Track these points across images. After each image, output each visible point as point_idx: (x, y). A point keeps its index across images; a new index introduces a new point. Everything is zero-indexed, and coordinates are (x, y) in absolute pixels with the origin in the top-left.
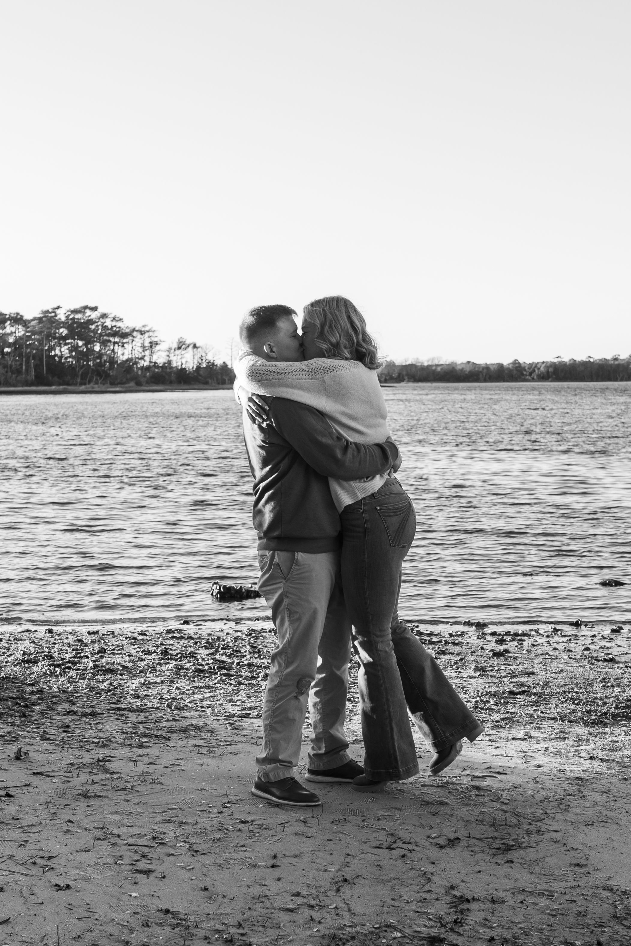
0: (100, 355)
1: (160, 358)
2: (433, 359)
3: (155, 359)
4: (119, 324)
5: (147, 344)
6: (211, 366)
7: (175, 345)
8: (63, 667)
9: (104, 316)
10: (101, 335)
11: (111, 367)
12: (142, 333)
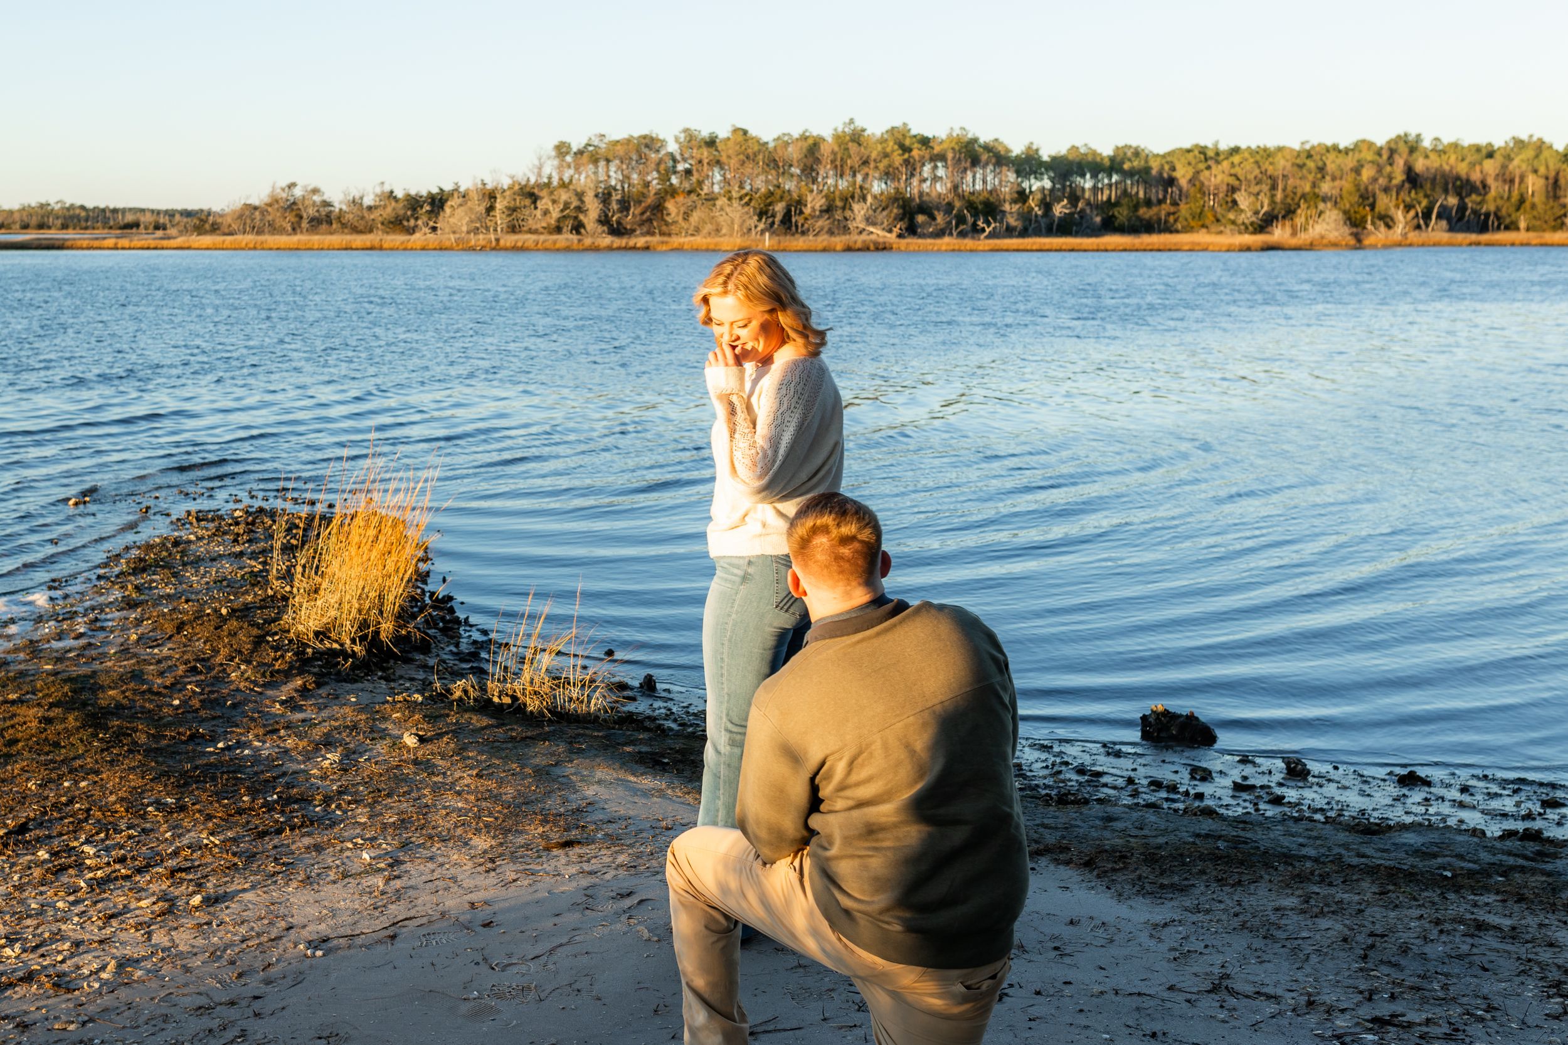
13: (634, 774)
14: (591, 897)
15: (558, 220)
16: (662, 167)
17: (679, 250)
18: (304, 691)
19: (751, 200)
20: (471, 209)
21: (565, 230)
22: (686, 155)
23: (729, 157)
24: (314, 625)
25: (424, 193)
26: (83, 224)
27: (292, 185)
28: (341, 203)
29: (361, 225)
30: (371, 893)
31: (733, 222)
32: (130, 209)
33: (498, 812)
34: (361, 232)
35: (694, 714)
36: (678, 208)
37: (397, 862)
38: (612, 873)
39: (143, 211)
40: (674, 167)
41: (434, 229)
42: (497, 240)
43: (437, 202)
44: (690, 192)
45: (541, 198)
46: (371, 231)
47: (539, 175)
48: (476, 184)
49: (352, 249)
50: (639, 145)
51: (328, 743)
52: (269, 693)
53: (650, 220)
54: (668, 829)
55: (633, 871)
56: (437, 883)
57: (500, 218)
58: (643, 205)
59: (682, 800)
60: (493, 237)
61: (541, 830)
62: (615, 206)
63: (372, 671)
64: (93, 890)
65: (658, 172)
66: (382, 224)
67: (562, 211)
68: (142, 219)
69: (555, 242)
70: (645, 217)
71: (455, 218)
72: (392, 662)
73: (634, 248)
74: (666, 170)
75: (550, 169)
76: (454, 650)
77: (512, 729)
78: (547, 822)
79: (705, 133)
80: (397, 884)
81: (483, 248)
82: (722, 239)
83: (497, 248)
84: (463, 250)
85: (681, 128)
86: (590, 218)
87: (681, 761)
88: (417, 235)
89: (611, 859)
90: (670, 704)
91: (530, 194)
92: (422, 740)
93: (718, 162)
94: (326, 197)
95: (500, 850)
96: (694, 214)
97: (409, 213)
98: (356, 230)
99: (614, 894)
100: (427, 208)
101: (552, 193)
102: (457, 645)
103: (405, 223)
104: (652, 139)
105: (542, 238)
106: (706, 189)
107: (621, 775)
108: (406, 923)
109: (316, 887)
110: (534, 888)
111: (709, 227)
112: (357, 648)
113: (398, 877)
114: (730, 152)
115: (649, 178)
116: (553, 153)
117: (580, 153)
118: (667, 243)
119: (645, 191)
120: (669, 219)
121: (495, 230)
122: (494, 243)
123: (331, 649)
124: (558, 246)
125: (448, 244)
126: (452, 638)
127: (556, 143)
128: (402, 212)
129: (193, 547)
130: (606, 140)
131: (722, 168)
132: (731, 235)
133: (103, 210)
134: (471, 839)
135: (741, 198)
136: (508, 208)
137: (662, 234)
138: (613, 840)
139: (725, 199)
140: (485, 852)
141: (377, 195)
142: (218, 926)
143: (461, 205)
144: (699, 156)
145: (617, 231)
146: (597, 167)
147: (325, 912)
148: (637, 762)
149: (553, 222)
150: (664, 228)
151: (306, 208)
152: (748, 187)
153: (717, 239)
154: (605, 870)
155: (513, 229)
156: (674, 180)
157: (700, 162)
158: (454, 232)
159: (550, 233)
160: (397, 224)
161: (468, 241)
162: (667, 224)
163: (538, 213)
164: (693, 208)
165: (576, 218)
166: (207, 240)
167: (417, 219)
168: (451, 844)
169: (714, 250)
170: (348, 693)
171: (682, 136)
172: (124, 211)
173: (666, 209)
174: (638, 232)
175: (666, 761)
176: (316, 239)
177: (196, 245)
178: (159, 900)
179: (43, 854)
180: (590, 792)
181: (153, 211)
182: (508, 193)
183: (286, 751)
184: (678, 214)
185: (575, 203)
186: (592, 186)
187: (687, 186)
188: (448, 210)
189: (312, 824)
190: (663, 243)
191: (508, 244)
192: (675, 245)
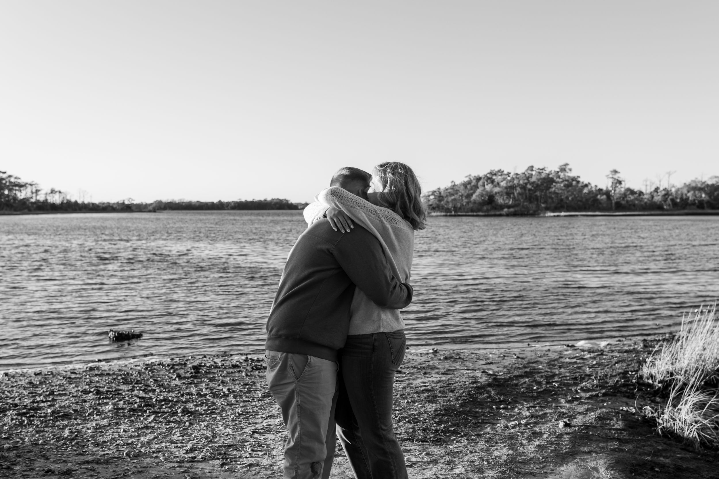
0: (8, 196)
1: (41, 198)
2: (181, 200)
3: (38, 198)
4: (19, 181)
5: (34, 190)
6: (69, 202)
7: (49, 191)
8: (28, 415)
9: (10, 176)
10: (8, 186)
11: (14, 202)
12: (31, 185)
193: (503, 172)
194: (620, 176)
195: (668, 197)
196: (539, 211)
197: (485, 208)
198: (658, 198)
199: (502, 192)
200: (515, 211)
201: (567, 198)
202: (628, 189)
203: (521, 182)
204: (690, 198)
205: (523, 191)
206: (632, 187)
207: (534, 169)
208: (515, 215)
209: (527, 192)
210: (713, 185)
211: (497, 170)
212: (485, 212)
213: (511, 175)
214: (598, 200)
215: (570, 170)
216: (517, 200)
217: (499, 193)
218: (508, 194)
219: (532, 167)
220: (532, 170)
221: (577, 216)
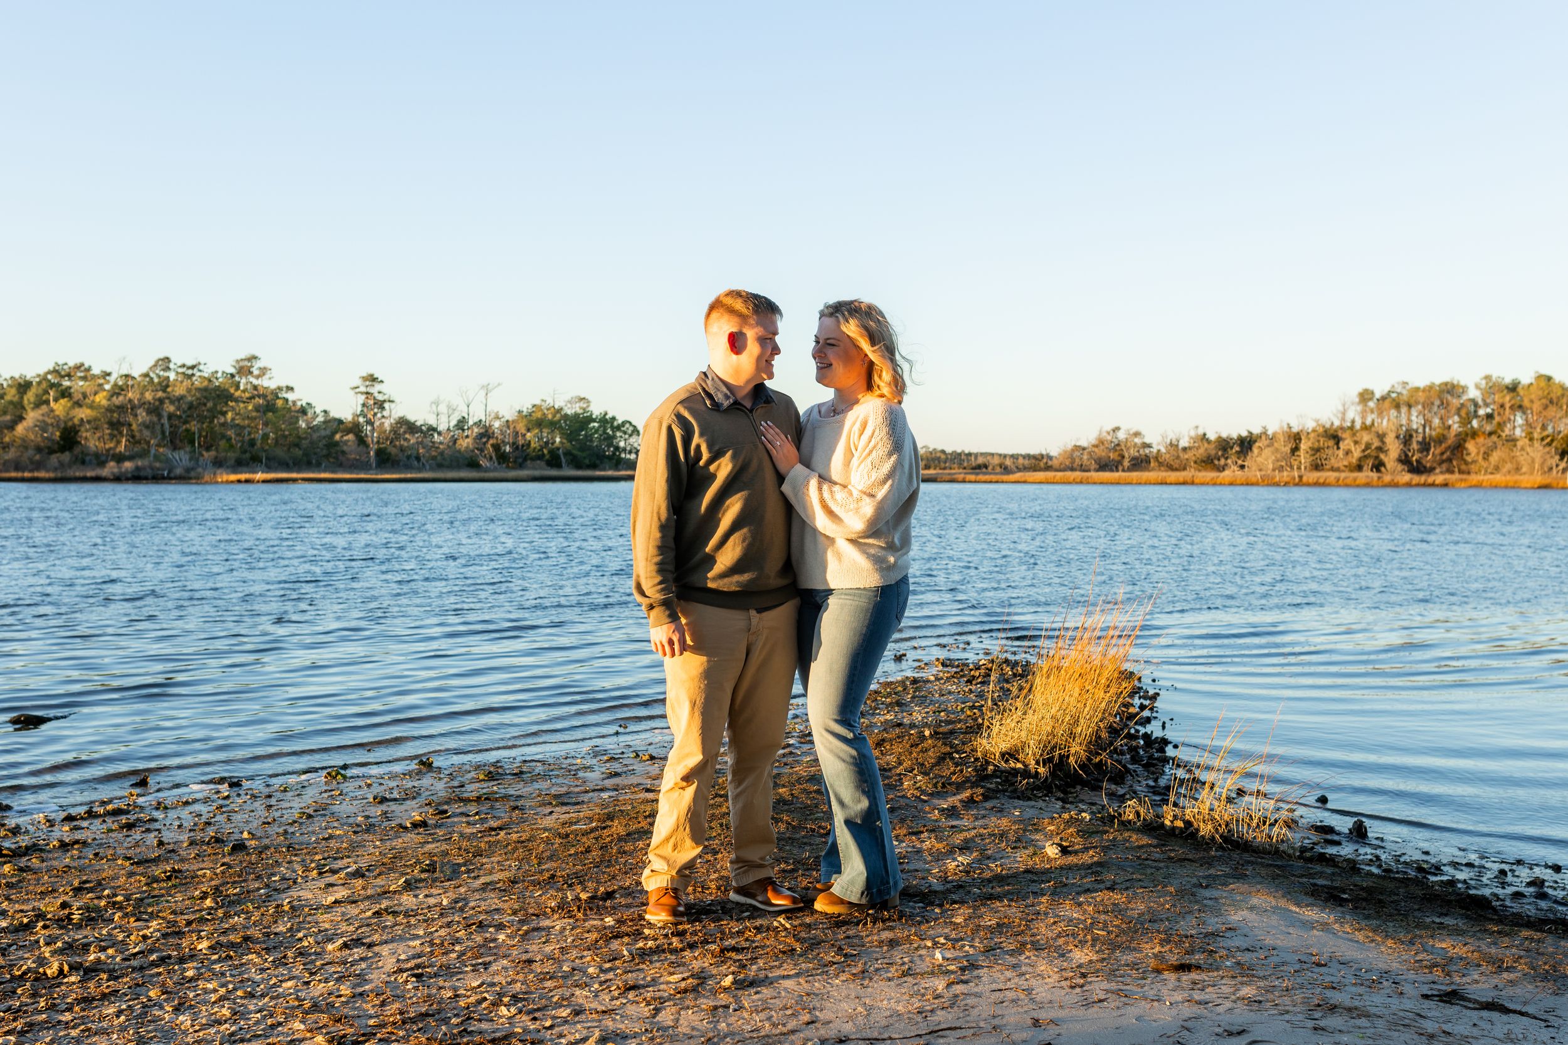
13: (1298, 905)
14: (1188, 1030)
15: (1360, 459)
16: (1463, 413)
17: (1478, 486)
18: (970, 802)
19: (1552, 441)
20: (1277, 450)
21: (1365, 468)
22: (1488, 401)
23: (1532, 401)
24: (1004, 746)
25: (1235, 436)
26: (943, 465)
27: (1116, 429)
28: (1159, 444)
29: (1176, 465)
30: (923, 995)
31: (1533, 461)
32: (982, 454)
33: (1116, 926)
34: (1177, 470)
35: (1405, 863)
36: (1479, 449)
37: (973, 966)
38: (1228, 1004)
39: (993, 455)
40: (1476, 412)
41: (1242, 467)
42: (1301, 477)
43: (1246, 444)
44: (1490, 434)
45: (1342, 439)
46: (1184, 469)
47: (1343, 419)
48: (1282, 427)
49: (1166, 484)
50: (1441, 392)
51: (965, 848)
52: (936, 801)
53: (1450, 460)
54: (1319, 965)
55: (1255, 1006)
56: (1007, 992)
57: (1304, 457)
58: (1444, 445)
59: (1350, 936)
60: (1296, 474)
61: (1156, 950)
62: (1415, 446)
63: (1052, 793)
64: (633, 959)
65: (1459, 416)
66: (1195, 462)
67: (1363, 451)
68: (991, 461)
69: (1355, 479)
70: (1445, 457)
71: (1262, 459)
72: (1078, 788)
73: (1433, 485)
74: (1468, 412)
75: (1354, 414)
76: (1151, 783)
77: (1174, 850)
78: (1168, 942)
79: (1508, 380)
80: (959, 989)
81: (1286, 484)
82: (1522, 477)
83: (1300, 483)
84: (1268, 485)
85: (1483, 375)
86: (1391, 458)
87: (1365, 899)
88: (1227, 473)
89: (1232, 990)
90: (1378, 852)
91: (1334, 436)
92: (1064, 851)
93: (1520, 407)
94: (1147, 440)
95: (1099, 965)
96: (1494, 454)
97: (1220, 453)
98: (1171, 468)
99: (1219, 1030)
100: (1237, 448)
101: (1354, 435)
102: (1156, 780)
103: (1216, 462)
104: (1453, 386)
105: (1343, 475)
106: (1507, 431)
107: (1282, 903)
108: (948, 1032)
109: (866, 982)
110: (1123, 1011)
111: (1509, 466)
112: (1041, 770)
113: (966, 982)
114: (1533, 397)
115: (1450, 422)
116: (1357, 400)
117: (1383, 399)
118: (1465, 480)
119: (1445, 432)
120: (1469, 459)
121: (1299, 468)
122: (1297, 480)
123: (1014, 769)
124: (1358, 482)
125: (1254, 480)
126: (1153, 773)
127: (1361, 390)
128: (1213, 452)
129: (929, 685)
130: (1408, 387)
131: (1524, 413)
132: (1532, 473)
133: (960, 454)
134: (1071, 951)
135: (1542, 439)
136: (1312, 449)
137: (1461, 472)
138: (1245, 972)
139: (1527, 441)
140: (1080, 966)
141: (1191, 438)
142: (735, 1010)
143: (1268, 446)
144: (1501, 401)
145: (1417, 469)
146: (1399, 412)
147: (860, 1009)
148: (1306, 894)
149: (1354, 461)
150: (1463, 467)
151: (1128, 449)
152: (1550, 430)
153: (1517, 477)
154: (1220, 1001)
155: (1317, 467)
156: (1475, 423)
157: (1502, 406)
158: (1260, 470)
159: (1351, 471)
160: (1209, 462)
161: (1273, 478)
162: (1467, 463)
163: (1341, 453)
164: (1494, 447)
165: (1377, 457)
166: (1041, 475)
167: (1226, 459)
168: (1044, 954)
169: (1513, 487)
170: (1015, 808)
171: (1484, 382)
172: (976, 455)
173: (1466, 449)
174: (1438, 471)
175: (1345, 896)
176: (1135, 475)
177: (1031, 480)
178: (692, 976)
179: (609, 921)
180: (1236, 917)
181: (1000, 455)
182: (1312, 435)
183: (919, 851)
184: (1478, 453)
185: (1376, 443)
186: (1394, 428)
187: (1488, 428)
188: (1255, 450)
189: (900, 919)
190: (1461, 480)
191: (1311, 481)
192: (1474, 483)
193: (88, 370)
194: (386, 389)
195: (487, 442)
196: (200, 470)
197: (54, 459)
198: (464, 444)
199: (96, 419)
200: (138, 468)
201: (265, 437)
202: (403, 422)
203: (149, 396)
204: (533, 445)
205: (155, 419)
206: (411, 418)
207: (172, 366)
208: (137, 477)
209: (165, 421)
210: (576, 415)
211: (71, 364)
212: (55, 469)
213: (112, 379)
214: (337, 444)
215: (264, 371)
216: (139, 442)
217: (89, 422)
218: (116, 426)
219: (167, 360)
220: (168, 369)
221: (294, 480)
